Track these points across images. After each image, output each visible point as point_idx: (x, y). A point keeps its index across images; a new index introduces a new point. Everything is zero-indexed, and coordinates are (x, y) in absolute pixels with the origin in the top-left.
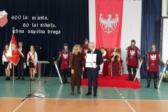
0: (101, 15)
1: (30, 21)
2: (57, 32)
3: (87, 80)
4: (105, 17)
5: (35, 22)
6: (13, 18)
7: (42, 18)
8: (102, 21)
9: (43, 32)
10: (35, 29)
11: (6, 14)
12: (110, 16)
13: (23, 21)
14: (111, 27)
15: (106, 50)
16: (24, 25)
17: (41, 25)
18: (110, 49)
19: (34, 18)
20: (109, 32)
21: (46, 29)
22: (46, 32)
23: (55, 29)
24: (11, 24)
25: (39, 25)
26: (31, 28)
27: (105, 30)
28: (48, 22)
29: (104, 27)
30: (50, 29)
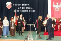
0: (53, 3)
1: (21, 6)
2: (33, 11)
3: (48, 33)
4: (55, 4)
5: (24, 6)
6: (14, 5)
7: (27, 5)
8: (54, 6)
9: (27, 11)
10: (24, 10)
11: (11, 3)
12: (58, 3)
13: (18, 6)
14: (58, 8)
15: (56, 19)
16: (19, 8)
17: (26, 8)
18: (58, 19)
19: (23, 5)
20: (57, 11)
21: (28, 10)
22: (29, 11)
23: (32, 10)
24: (13, 8)
25: (25, 8)
26: (22, 9)
27: (55, 10)
28: (29, 7)
29: (55, 8)
30: (30, 9)
